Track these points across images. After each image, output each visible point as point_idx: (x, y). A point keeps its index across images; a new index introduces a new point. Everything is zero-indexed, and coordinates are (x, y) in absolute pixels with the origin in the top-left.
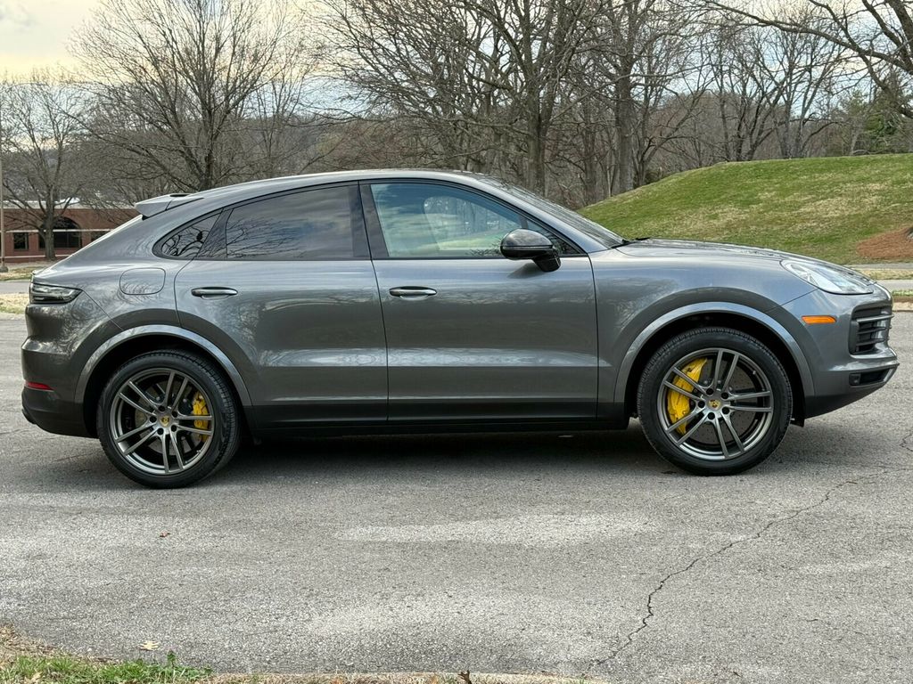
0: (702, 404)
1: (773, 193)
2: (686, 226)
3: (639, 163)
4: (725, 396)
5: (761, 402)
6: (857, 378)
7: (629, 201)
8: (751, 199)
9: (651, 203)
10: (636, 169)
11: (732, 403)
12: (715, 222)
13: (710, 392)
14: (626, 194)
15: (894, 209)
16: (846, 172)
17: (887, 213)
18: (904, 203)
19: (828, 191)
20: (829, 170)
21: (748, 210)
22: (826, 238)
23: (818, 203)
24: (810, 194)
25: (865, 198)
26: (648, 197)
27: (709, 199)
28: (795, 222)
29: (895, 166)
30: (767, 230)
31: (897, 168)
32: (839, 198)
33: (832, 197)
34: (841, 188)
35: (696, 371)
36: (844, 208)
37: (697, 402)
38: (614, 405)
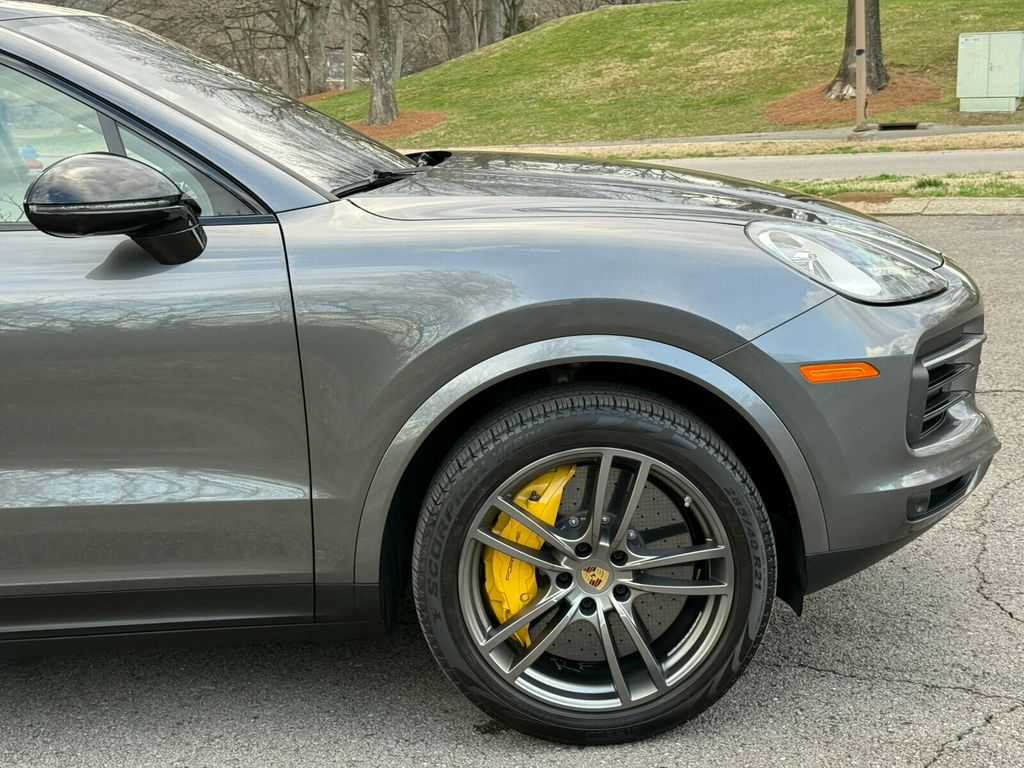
0: (565, 580)
1: (667, 43)
2: (564, 86)
3: (510, 8)
4: (619, 558)
5: (705, 571)
6: (921, 502)
7: (496, 55)
8: (639, 51)
9: (522, 57)
10: (506, 15)
11: (639, 575)
12: (598, 80)
13: (583, 550)
14: (493, 45)
15: (808, 61)
16: (751, 17)
17: (801, 67)
18: (820, 54)
19: (731, 40)
20: (731, 15)
21: (637, 66)
22: (730, 99)
23: (719, 55)
24: (710, 44)
25: (774, 48)
26: (518, 49)
27: (591, 51)
28: (693, 80)
29: (807, 9)
30: (660, 90)
31: (810, 11)
32: (744, 50)
33: (736, 48)
34: (746, 37)
35: (550, 497)
36: (749, 62)
37: (553, 577)
38: (354, 589)
